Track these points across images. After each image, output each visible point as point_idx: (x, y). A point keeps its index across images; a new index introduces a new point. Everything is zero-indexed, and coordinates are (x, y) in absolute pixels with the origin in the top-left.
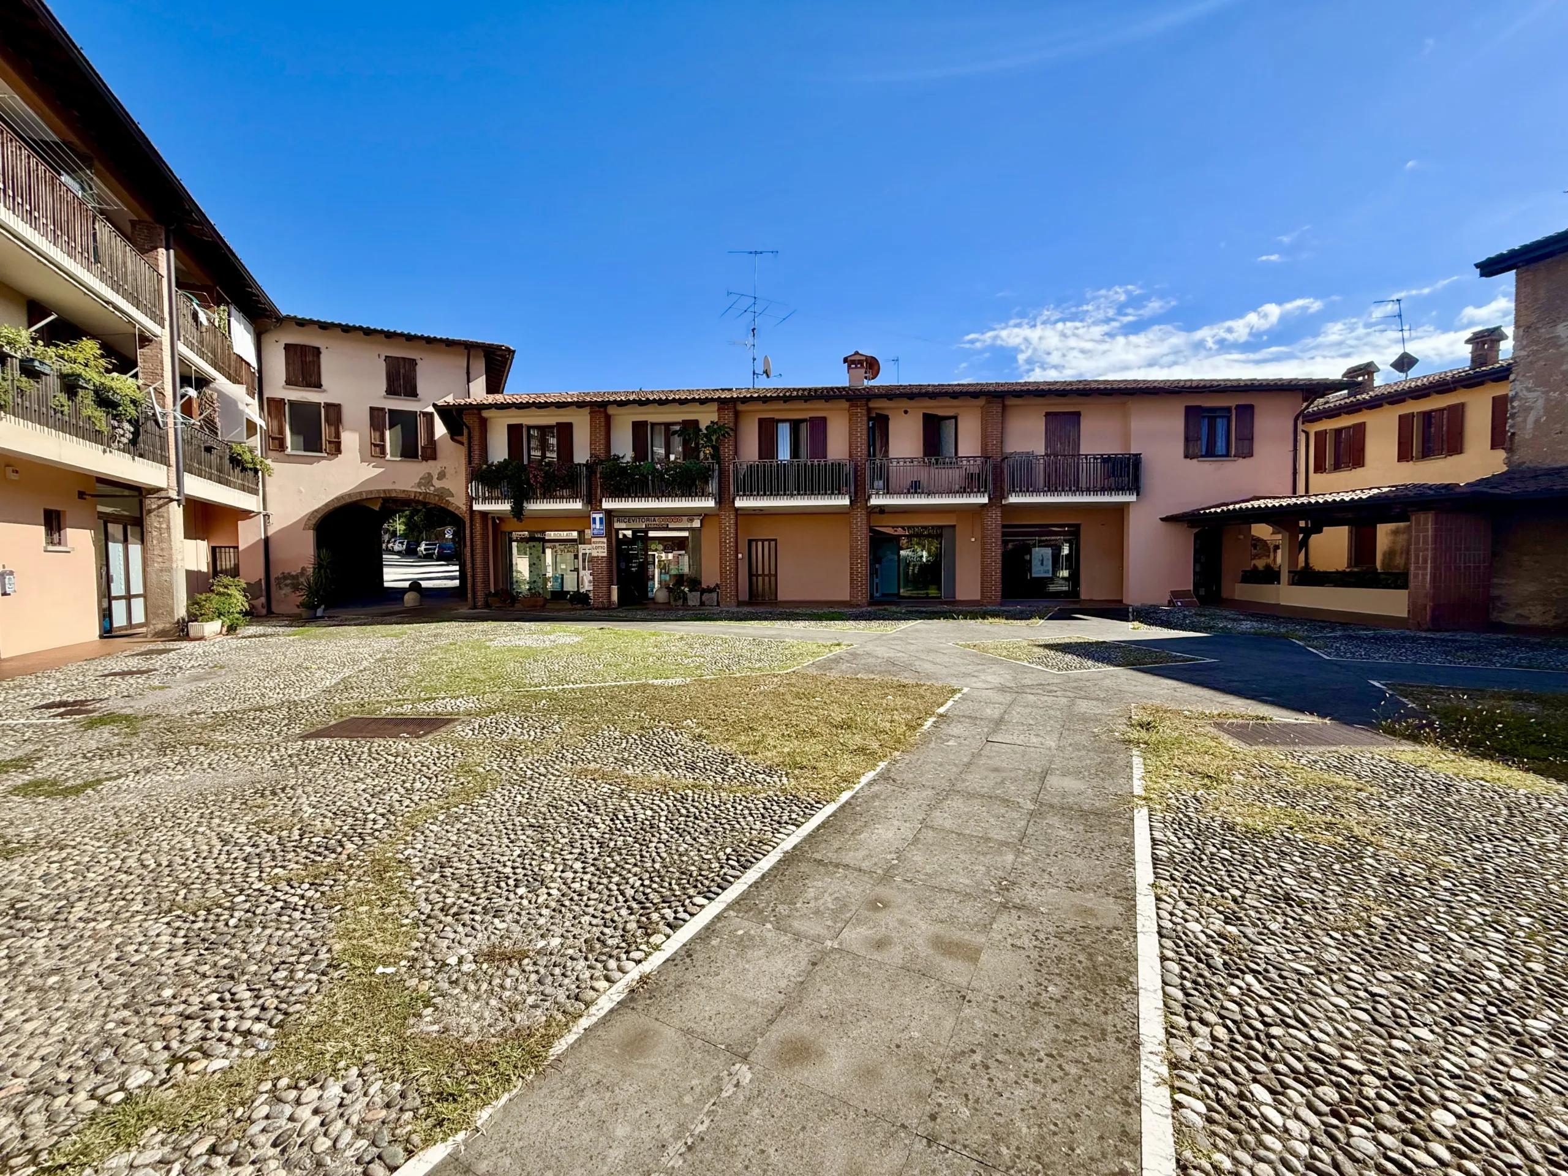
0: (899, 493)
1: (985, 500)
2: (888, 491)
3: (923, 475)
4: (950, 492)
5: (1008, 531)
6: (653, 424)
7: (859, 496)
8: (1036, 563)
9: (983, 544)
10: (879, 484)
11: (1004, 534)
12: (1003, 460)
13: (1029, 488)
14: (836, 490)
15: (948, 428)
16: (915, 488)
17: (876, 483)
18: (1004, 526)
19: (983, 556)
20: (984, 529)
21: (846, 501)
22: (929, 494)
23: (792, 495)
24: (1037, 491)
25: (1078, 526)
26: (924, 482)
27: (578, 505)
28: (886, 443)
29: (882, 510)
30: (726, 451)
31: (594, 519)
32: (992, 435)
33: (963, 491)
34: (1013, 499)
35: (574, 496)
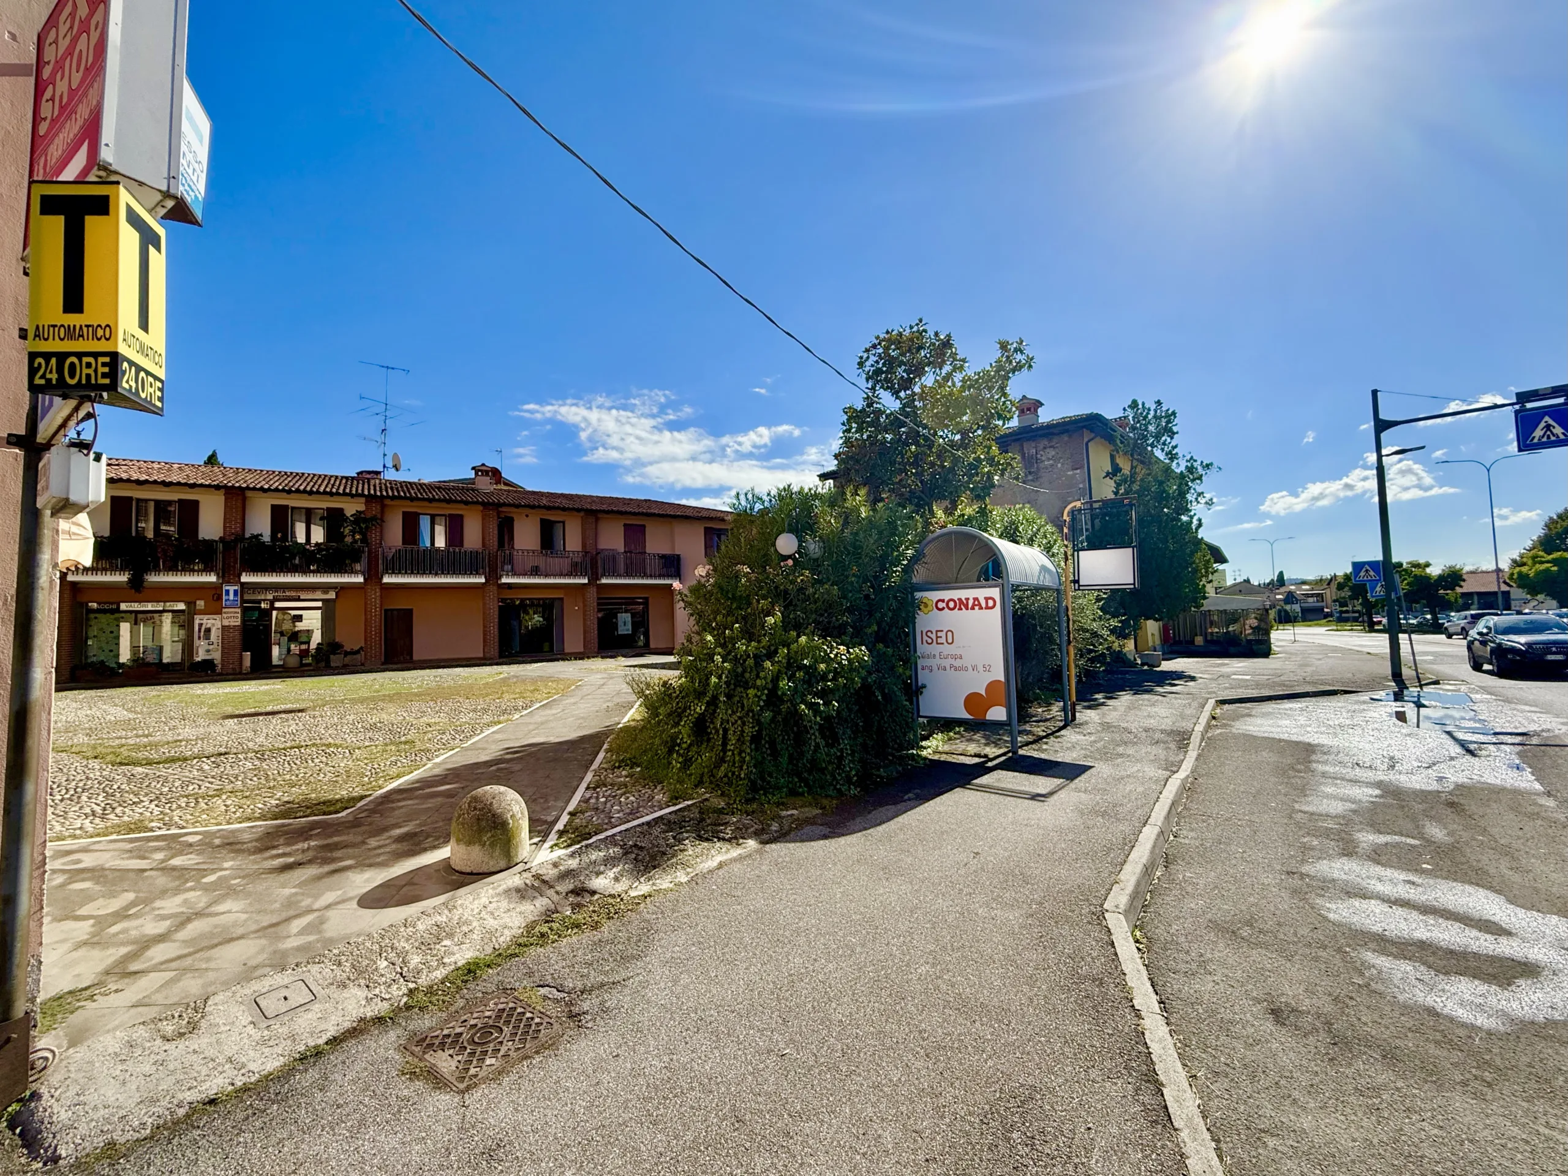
0: (524, 574)
1: (586, 581)
2: (515, 574)
3: (540, 561)
4: (561, 575)
5: (602, 603)
6: (293, 508)
7: (493, 576)
8: (620, 623)
9: (585, 612)
10: (508, 567)
11: (599, 604)
12: (598, 554)
13: (615, 574)
14: (475, 572)
15: (558, 529)
16: (535, 571)
17: (506, 567)
18: (599, 599)
19: (584, 620)
20: (584, 601)
21: (483, 580)
22: (546, 576)
23: (436, 574)
24: (620, 576)
25: (646, 599)
26: (542, 566)
27: (212, 578)
28: (512, 538)
29: (509, 586)
30: (373, 536)
31: (227, 592)
32: (589, 537)
33: (569, 575)
34: (604, 581)
35: (207, 569)
